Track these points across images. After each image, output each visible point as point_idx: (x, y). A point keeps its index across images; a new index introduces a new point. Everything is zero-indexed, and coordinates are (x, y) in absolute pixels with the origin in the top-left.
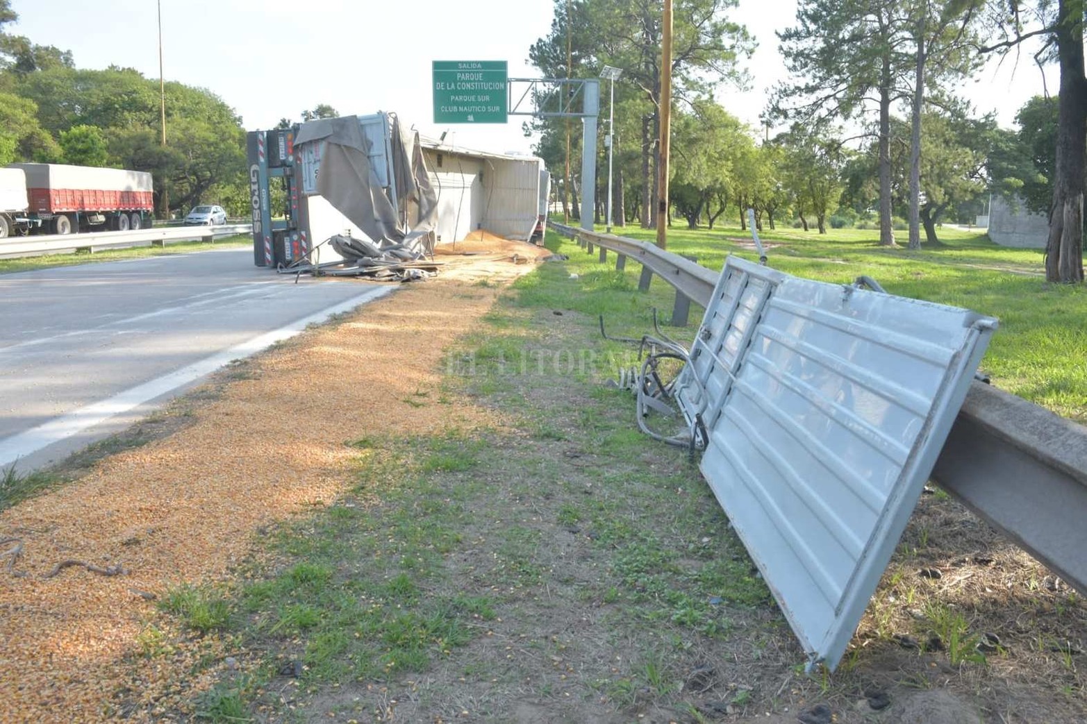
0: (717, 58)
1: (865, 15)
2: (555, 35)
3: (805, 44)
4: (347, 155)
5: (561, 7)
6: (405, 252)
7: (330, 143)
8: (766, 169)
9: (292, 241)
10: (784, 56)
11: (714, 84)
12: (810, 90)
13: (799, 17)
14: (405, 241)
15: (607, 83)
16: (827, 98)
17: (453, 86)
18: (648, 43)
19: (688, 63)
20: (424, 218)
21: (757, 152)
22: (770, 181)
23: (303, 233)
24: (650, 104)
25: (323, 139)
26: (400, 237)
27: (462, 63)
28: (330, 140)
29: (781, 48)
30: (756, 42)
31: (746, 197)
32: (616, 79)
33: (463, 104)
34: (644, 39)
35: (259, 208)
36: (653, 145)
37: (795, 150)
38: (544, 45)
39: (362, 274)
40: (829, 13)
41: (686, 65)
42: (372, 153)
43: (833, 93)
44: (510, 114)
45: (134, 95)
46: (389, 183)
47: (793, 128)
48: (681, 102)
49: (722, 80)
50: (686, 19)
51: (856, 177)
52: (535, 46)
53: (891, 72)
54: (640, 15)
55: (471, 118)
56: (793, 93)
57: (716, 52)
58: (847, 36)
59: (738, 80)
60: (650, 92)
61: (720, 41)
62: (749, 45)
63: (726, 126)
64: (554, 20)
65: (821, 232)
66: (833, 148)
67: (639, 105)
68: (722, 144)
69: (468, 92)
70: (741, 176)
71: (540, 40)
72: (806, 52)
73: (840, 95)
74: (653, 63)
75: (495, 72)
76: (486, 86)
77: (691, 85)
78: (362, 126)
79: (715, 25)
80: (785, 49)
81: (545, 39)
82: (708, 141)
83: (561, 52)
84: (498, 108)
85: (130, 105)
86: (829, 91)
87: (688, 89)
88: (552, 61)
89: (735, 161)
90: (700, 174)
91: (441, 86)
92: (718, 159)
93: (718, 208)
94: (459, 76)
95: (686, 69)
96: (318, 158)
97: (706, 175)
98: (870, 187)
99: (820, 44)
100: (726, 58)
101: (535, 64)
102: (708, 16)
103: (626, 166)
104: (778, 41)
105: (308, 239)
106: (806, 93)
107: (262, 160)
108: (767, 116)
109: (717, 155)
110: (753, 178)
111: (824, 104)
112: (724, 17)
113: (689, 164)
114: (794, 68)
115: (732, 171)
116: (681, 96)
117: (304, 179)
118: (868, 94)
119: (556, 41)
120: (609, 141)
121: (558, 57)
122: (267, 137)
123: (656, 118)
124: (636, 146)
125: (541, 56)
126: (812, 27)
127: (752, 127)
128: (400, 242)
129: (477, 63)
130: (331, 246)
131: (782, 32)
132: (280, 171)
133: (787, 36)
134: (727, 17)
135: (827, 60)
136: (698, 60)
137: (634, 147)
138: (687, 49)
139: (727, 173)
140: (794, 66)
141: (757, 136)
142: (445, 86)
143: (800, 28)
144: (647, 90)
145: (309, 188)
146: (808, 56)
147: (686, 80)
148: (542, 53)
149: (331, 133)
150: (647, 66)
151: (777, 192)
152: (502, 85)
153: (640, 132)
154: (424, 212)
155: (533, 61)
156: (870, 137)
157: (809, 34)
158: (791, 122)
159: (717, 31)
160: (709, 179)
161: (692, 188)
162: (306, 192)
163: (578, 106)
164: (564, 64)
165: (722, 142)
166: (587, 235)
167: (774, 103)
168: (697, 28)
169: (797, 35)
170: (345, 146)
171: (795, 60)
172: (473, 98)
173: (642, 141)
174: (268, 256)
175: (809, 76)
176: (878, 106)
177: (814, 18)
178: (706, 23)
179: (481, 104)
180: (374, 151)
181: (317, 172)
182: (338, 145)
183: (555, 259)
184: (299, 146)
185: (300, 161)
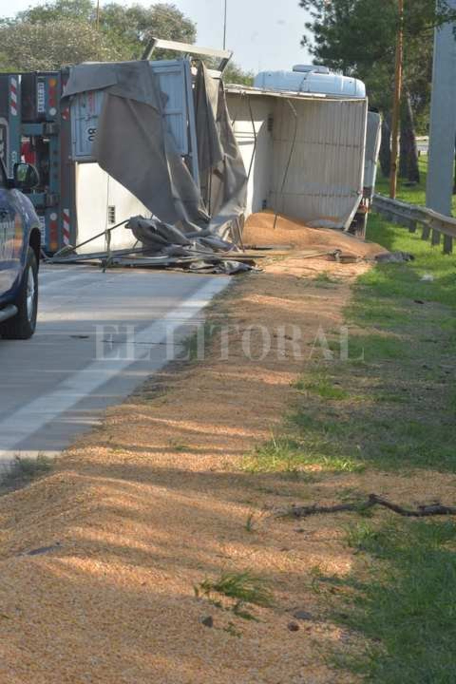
4: (134, 110)
6: (215, 241)
7: (111, 96)
9: (48, 221)
14: (212, 227)
20: (232, 198)
23: (66, 212)
25: (101, 90)
26: (204, 222)
28: (113, 91)
39: (173, 265)
42: (168, 111)
46: (190, 150)
78: (156, 74)
96: (92, 114)
105: (73, 220)
107: (14, 112)
117: (73, 141)
122: (22, 81)
128: (204, 228)
130: (130, 231)
132: (36, 128)
145: (79, 153)
149: (116, 83)
154: (231, 190)
162: (75, 158)
166: (444, 224)
170: (132, 100)
180: (171, 108)
181: (92, 132)
182: (123, 99)
183: (394, 259)
184: (67, 98)
185: (68, 115)
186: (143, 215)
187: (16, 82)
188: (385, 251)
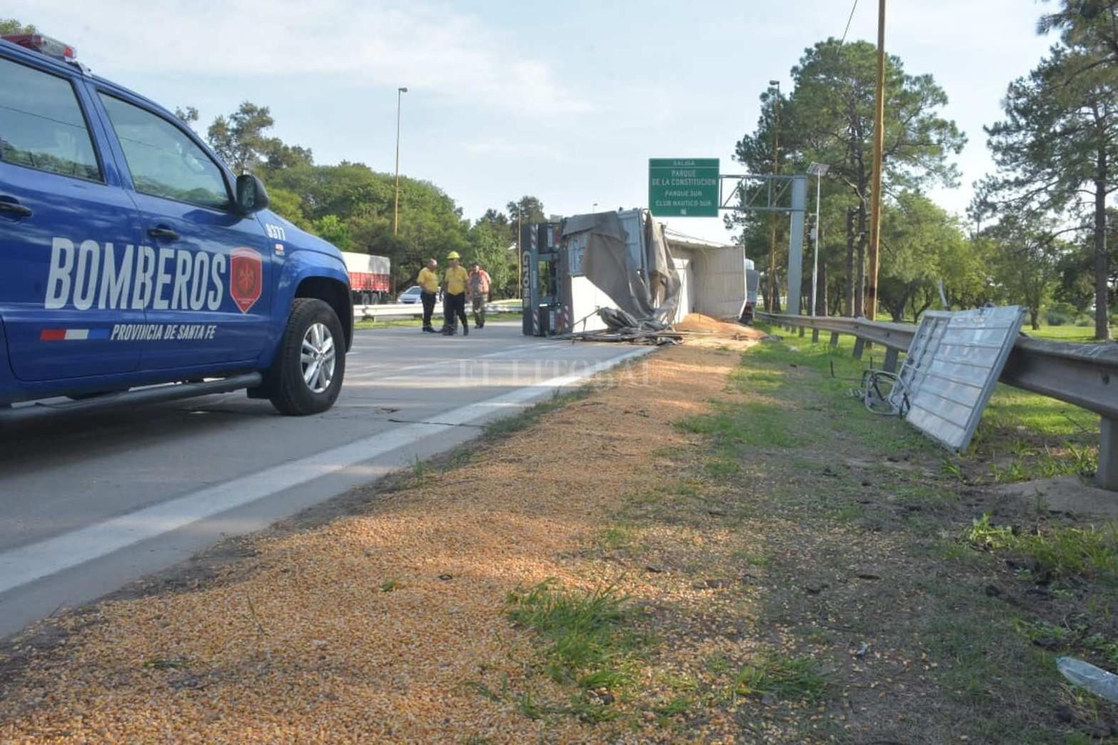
0: (924, 153)
1: (1080, 108)
2: (761, 131)
3: (1014, 139)
4: (608, 243)
5: (768, 106)
6: (656, 324)
7: (592, 234)
8: (975, 263)
9: (556, 314)
10: (992, 150)
11: (921, 178)
12: (1019, 183)
13: (1009, 112)
14: (655, 316)
15: (813, 178)
16: (1039, 191)
17: (667, 182)
18: (854, 139)
19: (894, 157)
20: (671, 296)
21: (965, 245)
22: (979, 275)
23: (566, 308)
24: (855, 198)
25: (586, 230)
26: (651, 311)
27: (677, 160)
28: (593, 231)
29: (989, 143)
30: (964, 138)
31: (954, 291)
32: (823, 174)
33: (676, 198)
34: (850, 135)
35: (529, 287)
36: (858, 239)
37: (1006, 243)
38: (751, 141)
39: (623, 340)
40: (1040, 107)
41: (892, 160)
42: (628, 242)
43: (1044, 185)
44: (721, 208)
45: (369, 188)
46: (643, 267)
47: (1001, 221)
48: (887, 196)
49: (928, 174)
50: (893, 115)
51: (1071, 270)
52: (742, 141)
53: (1108, 164)
54: (846, 112)
55: (684, 212)
56: (1002, 186)
57: (923, 148)
58: (1058, 129)
59: (945, 175)
60: (856, 187)
61: (928, 136)
62: (958, 141)
63: (933, 221)
64: (761, 118)
65: (1034, 328)
66: (1046, 240)
67: (846, 201)
68: (928, 238)
69: (682, 188)
70: (949, 270)
71: (747, 137)
72: (1016, 146)
73: (1051, 188)
74: (859, 159)
75: (708, 169)
76: (700, 182)
77: (897, 179)
78: (620, 219)
79: (922, 121)
80: (994, 143)
81: (751, 135)
82: (914, 235)
83: (767, 147)
84: (709, 203)
85: (365, 197)
86: (1039, 185)
87: (893, 184)
88: (758, 157)
89: (942, 254)
90: (906, 267)
91: (657, 182)
92: (924, 252)
93: (924, 302)
94: (673, 172)
95: (892, 163)
96: (582, 246)
97: (911, 268)
98: (1085, 280)
99: (1030, 139)
100: (933, 154)
101: (740, 160)
102: (916, 112)
103: (830, 260)
104: (987, 136)
105: (570, 313)
106: (1016, 186)
107: (534, 247)
108: (975, 209)
109: (923, 249)
110: (962, 272)
111: (1035, 197)
112: (932, 113)
113: (895, 257)
114: (1003, 162)
115: (939, 265)
116: (887, 190)
117: (570, 261)
118: (1082, 186)
119: (762, 137)
120: (815, 234)
121: (763, 152)
122: (539, 229)
123: (862, 211)
124: (841, 239)
125: (747, 152)
126: (1023, 121)
127: (961, 220)
128: (652, 315)
129: (691, 160)
130: (600, 317)
131: (991, 127)
132: (548, 257)
133: (996, 130)
134: (935, 113)
135: (1038, 155)
136: (905, 156)
137: (838, 240)
138: (894, 145)
139: (933, 267)
140: (1003, 160)
141: (967, 230)
142: (661, 182)
143: (1010, 122)
144: (853, 185)
145: (573, 270)
146: (1018, 150)
147: (892, 175)
148: (749, 148)
149: (595, 226)
150: (852, 162)
151: (987, 287)
152: (714, 182)
153: (844, 226)
154: (670, 290)
155: (739, 157)
156: (1086, 230)
157: (1019, 128)
158: (1001, 216)
159: (924, 127)
160: (914, 272)
161: (896, 281)
162: (571, 274)
163: (785, 201)
164: (769, 159)
165: (928, 234)
167: (982, 197)
168: (904, 124)
169: (1006, 130)
170: (606, 236)
171: (1004, 154)
172: (686, 193)
173: (846, 234)
174: (536, 327)
175: (1019, 171)
176: (1093, 199)
177: (1024, 112)
178: (914, 119)
179: (694, 198)
180: (630, 240)
181: (581, 257)
182: (600, 235)
183: (771, 339)
184: (566, 236)
185: (567, 247)
186: (610, 307)
187: (535, 228)
188: (766, 335)
